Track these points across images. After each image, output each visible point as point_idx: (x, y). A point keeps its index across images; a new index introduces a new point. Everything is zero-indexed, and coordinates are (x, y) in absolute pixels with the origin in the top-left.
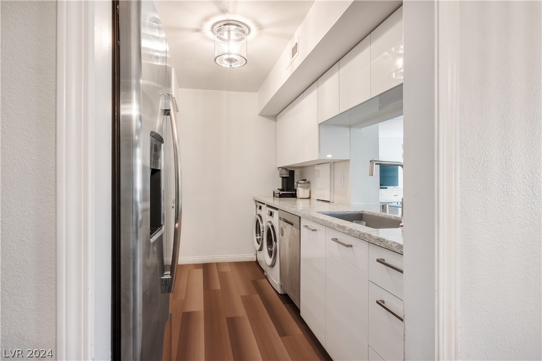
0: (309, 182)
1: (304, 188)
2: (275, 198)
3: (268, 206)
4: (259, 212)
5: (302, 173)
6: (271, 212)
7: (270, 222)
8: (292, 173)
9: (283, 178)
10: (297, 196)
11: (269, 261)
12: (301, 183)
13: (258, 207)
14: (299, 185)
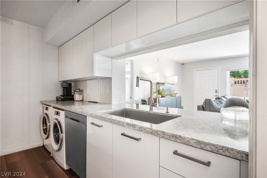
0: (82, 91)
1: (79, 94)
2: (58, 101)
3: (54, 107)
4: (45, 111)
5: (76, 85)
6: (57, 112)
7: (56, 119)
8: (70, 85)
9: (64, 88)
10: (74, 99)
11: (56, 147)
12: (77, 92)
13: (45, 108)
14: (76, 93)
